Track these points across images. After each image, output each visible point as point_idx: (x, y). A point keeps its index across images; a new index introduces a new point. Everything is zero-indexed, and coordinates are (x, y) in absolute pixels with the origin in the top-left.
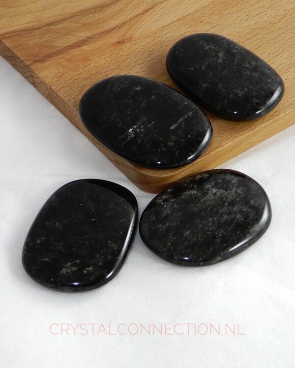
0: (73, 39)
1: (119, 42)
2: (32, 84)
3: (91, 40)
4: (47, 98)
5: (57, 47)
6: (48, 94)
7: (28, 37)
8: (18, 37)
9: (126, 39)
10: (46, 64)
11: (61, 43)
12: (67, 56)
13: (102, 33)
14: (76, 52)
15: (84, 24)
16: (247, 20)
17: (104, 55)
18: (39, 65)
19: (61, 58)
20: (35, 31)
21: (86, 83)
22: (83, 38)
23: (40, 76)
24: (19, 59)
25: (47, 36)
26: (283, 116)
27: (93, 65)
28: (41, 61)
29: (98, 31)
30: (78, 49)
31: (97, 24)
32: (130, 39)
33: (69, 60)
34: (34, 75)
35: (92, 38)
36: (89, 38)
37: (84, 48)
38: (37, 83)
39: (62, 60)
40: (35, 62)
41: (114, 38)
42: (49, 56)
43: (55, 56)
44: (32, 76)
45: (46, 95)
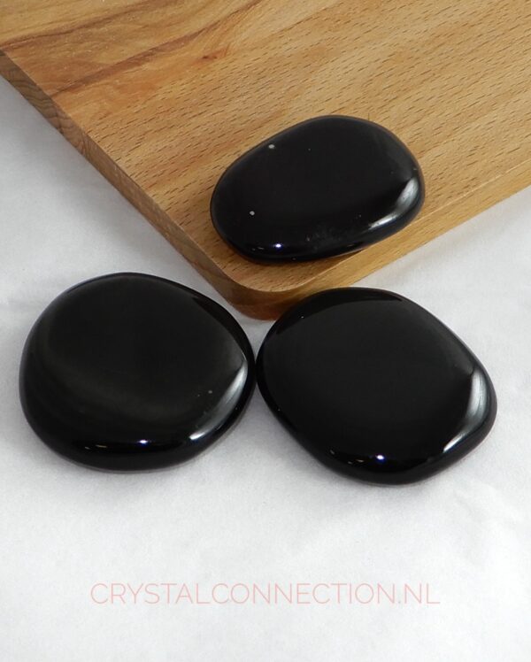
0: (128, 52)
1: (205, 57)
2: (57, 128)
3: (159, 54)
4: (82, 153)
5: (100, 65)
6: (84, 147)
7: (51, 47)
8: (33, 48)
9: (219, 52)
10: (81, 94)
11: (106, 59)
12: (117, 81)
13: (178, 41)
14: (132, 73)
15: (147, 26)
16: (426, 19)
17: (181, 79)
18: (68, 96)
19: (107, 84)
20: (62, 36)
21: (148, 129)
22: (145, 50)
23: (70, 115)
24: (35, 85)
25: (82, 46)
26: (484, 187)
27: (160, 97)
28: (72, 89)
29: (171, 38)
30: (135, 68)
31: (170, 25)
32: (225, 52)
33: (119, 88)
34: (59, 113)
35: (162, 51)
36: (155, 49)
37: (147, 66)
38: (65, 127)
39: (108, 87)
40: (62, 90)
41: (199, 49)
42: (86, 81)
43: (95, 81)
44: (57, 115)
45: (80, 147)
